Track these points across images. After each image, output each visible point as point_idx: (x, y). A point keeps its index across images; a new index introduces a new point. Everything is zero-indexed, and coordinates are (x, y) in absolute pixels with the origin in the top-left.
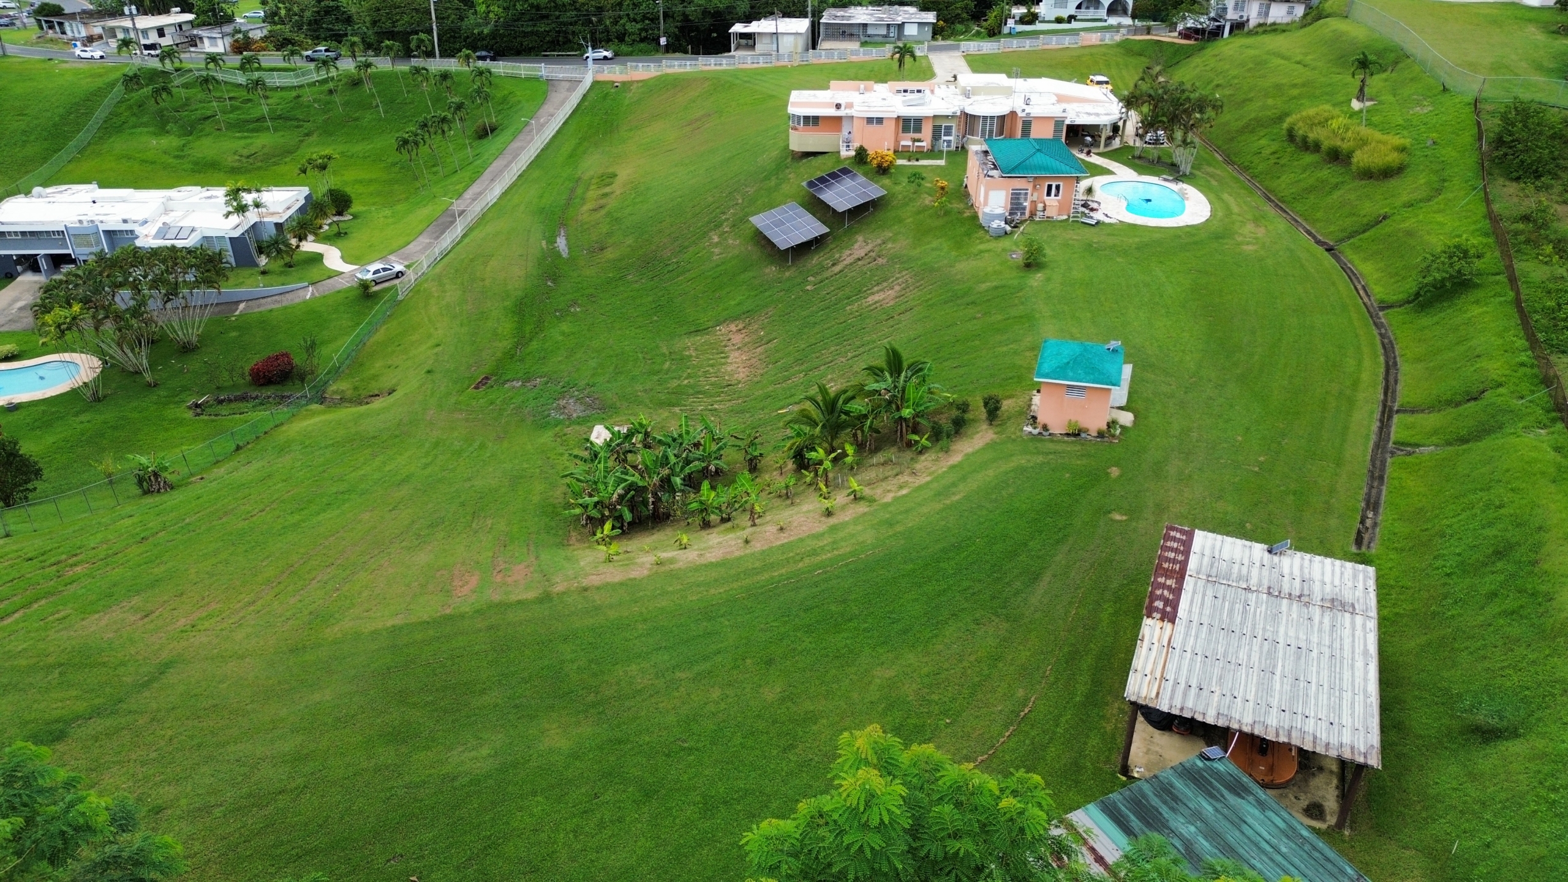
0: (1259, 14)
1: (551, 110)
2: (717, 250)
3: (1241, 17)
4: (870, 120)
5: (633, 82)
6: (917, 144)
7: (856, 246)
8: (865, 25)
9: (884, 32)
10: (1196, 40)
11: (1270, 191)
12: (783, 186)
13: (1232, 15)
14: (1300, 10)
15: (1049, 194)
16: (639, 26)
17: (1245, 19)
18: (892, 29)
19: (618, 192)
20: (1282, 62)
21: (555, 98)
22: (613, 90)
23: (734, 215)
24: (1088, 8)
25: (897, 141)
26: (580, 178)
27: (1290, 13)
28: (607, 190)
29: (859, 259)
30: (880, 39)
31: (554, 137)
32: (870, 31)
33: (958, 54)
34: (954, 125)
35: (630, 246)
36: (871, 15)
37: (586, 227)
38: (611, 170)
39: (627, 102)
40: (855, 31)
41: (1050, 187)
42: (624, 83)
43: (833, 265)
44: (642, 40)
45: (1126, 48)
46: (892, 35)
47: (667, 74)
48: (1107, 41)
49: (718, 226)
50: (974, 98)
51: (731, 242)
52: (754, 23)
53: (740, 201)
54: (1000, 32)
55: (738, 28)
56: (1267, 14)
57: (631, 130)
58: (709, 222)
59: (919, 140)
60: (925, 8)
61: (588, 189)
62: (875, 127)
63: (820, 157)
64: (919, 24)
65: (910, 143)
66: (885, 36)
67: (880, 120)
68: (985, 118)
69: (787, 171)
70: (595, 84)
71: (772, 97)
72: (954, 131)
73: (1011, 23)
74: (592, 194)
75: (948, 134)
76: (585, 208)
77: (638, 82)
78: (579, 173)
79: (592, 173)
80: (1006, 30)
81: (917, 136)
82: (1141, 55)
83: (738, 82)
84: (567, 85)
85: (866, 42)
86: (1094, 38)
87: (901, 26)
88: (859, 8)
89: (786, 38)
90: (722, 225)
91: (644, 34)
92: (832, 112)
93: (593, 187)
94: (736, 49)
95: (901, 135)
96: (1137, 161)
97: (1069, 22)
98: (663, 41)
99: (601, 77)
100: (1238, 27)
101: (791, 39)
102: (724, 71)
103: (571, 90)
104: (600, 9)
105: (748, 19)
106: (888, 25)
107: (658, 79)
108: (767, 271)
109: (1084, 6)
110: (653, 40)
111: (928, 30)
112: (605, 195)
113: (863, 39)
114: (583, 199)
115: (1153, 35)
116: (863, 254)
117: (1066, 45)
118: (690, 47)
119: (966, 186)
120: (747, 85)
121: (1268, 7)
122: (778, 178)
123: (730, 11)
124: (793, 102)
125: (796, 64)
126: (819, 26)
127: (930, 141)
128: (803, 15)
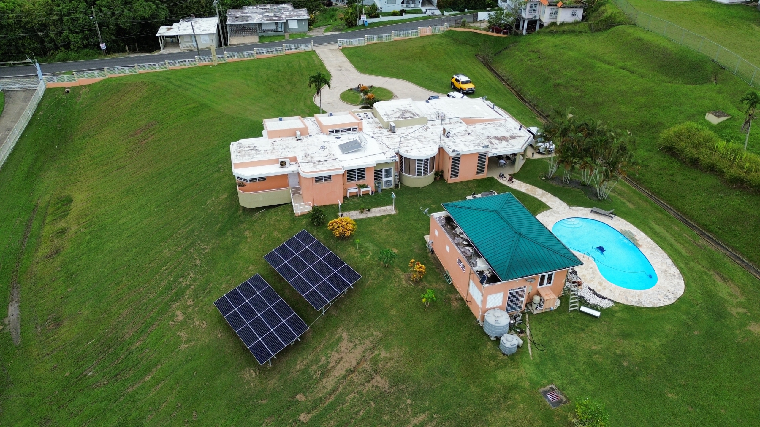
0: (551, 16)
1: (8, 124)
2: (183, 334)
3: (535, 17)
4: (318, 179)
5: (81, 87)
6: (362, 190)
7: (344, 345)
8: (260, 24)
9: (274, 27)
10: (504, 33)
11: (684, 214)
12: (242, 246)
13: (526, 15)
14: (580, 13)
15: (541, 284)
16: (80, 36)
17: (537, 18)
18: (280, 25)
19: (73, 230)
20: (608, 67)
21: (12, 109)
22: (64, 97)
23: (194, 280)
24: (408, 2)
25: (345, 190)
26: (36, 206)
27: (573, 15)
28: (62, 224)
29: (352, 371)
30: (273, 34)
31: (11, 155)
32: (264, 28)
33: (335, 47)
34: (393, 168)
35: (87, 320)
36: (262, 13)
37: (40, 285)
38: (66, 193)
39: (78, 107)
40: (252, 27)
41: (543, 278)
42: (73, 88)
43: (323, 375)
44: (85, 47)
45: (448, 34)
46: (280, 29)
47: (110, 79)
48: (437, 32)
49: (179, 295)
50: (400, 131)
51: (197, 323)
52: (175, 25)
53: (198, 262)
54: (356, 24)
55: (163, 31)
56: (556, 16)
57: (84, 138)
58: (169, 288)
59: (364, 186)
60: (296, 6)
61: (43, 223)
62: (324, 183)
63: (272, 211)
64: (298, 20)
65: (357, 190)
66: (276, 31)
67: (328, 178)
68: (420, 161)
69: (242, 226)
70: (48, 91)
71: (203, 106)
72: (393, 173)
73: (364, 18)
74: (47, 230)
75: (387, 176)
76: (41, 253)
77: (85, 86)
78: (36, 198)
79: (46, 198)
80: (360, 22)
81: (361, 182)
82: (466, 44)
83: (171, 86)
84: (21, 95)
85: (263, 36)
86: (427, 30)
87: (286, 24)
88: (251, 7)
89: (202, 37)
90: (183, 294)
91: (85, 42)
92: (275, 170)
93: (49, 219)
94: (165, 47)
95: (347, 183)
96: (554, 184)
97: (402, 15)
98: (103, 46)
99: (52, 85)
100: (532, 24)
101: (207, 38)
102: (158, 74)
103: (26, 100)
104: (44, 27)
105: (169, 23)
106: (277, 23)
107: (103, 83)
108: (246, 376)
109: (405, 2)
110: (95, 45)
111: (305, 24)
112: (62, 232)
113: (261, 34)
114: (38, 237)
115: (469, 27)
116: (354, 364)
117: (410, 36)
118: (127, 47)
119: (433, 251)
120: (180, 90)
121: (557, 10)
122: (232, 234)
123: (154, 16)
124: (234, 160)
125: (216, 64)
126: (226, 24)
127: (373, 185)
128: (212, 14)
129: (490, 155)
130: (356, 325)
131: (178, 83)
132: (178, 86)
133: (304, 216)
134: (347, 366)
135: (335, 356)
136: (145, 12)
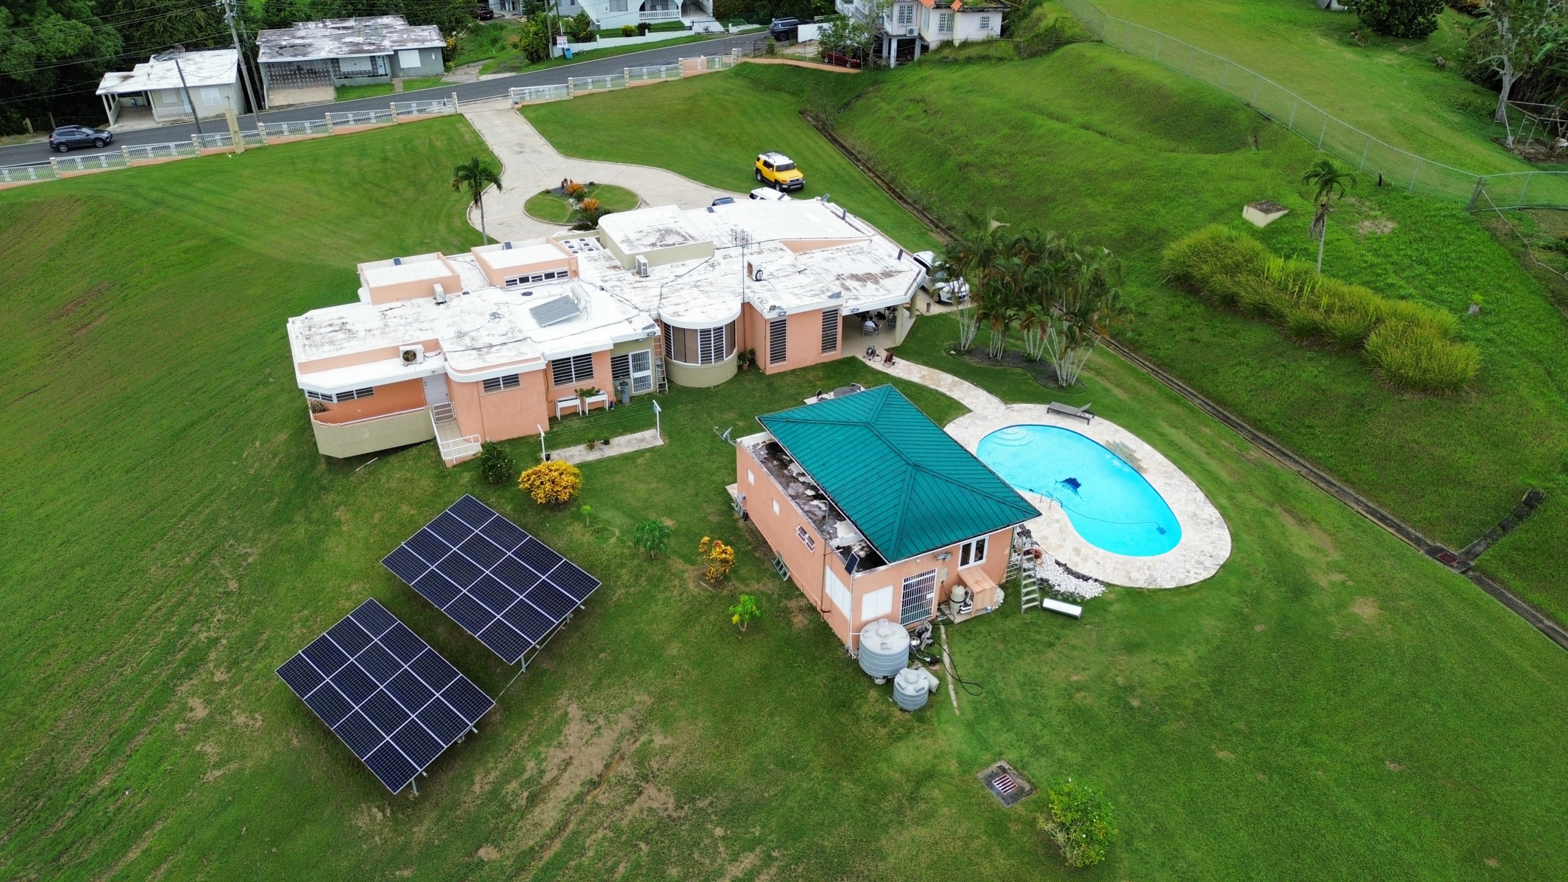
0: (941, 29)
2: (210, 749)
3: (911, 31)
4: (491, 384)
6: (589, 400)
7: (574, 731)
8: (335, 61)
9: (367, 67)
10: (853, 66)
11: (1218, 403)
12: (331, 542)
13: (893, 28)
14: (996, 22)
15: (965, 561)
17: (916, 34)
18: (380, 62)
20: (1057, 125)
23: (227, 625)
24: (653, 8)
25: (552, 404)
27: (984, 26)
29: (594, 784)
30: (366, 81)
32: (345, 68)
33: (507, 103)
34: (650, 350)
36: (338, 38)
40: (317, 68)
41: (966, 549)
43: (534, 800)
45: (742, 71)
46: (381, 71)
48: (718, 67)
49: (196, 661)
50: (658, 273)
51: (241, 720)
52: (140, 68)
53: (233, 585)
54: (548, 56)
55: (111, 83)
56: (951, 28)
58: (169, 649)
59: (591, 393)
60: (414, 20)
62: (503, 391)
63: (393, 460)
64: (420, 50)
65: (577, 402)
66: (373, 75)
67: (512, 380)
68: (705, 333)
69: (329, 498)
71: (218, 243)
72: (651, 361)
73: (562, 42)
75: (639, 368)
80: (556, 51)
81: (585, 384)
82: (778, 89)
83: (140, 203)
85: (343, 86)
86: (697, 64)
87: (393, 59)
88: (311, 25)
89: (204, 93)
90: (203, 660)
92: (394, 371)
94: (118, 117)
95: (555, 388)
96: (973, 362)
97: (642, 34)
100: (906, 46)
101: (215, 94)
102: (106, 178)
105: (125, 65)
106: (373, 59)
108: (362, 822)
109: (647, 7)
111: (436, 59)
113: (339, 82)
115: (783, 56)
116: (598, 767)
117: (663, 78)
118: (28, 121)
119: (746, 516)
120: (161, 211)
121: (952, 18)
122: (308, 519)
123: (88, 51)
124: (300, 354)
125: (240, 150)
126: (257, 63)
127: (611, 388)
128: (222, 42)
129: (845, 312)
130: (597, 686)
131: (154, 195)
132: (156, 203)
133: (464, 465)
134: (584, 774)
135: (554, 756)
136: (65, 42)
